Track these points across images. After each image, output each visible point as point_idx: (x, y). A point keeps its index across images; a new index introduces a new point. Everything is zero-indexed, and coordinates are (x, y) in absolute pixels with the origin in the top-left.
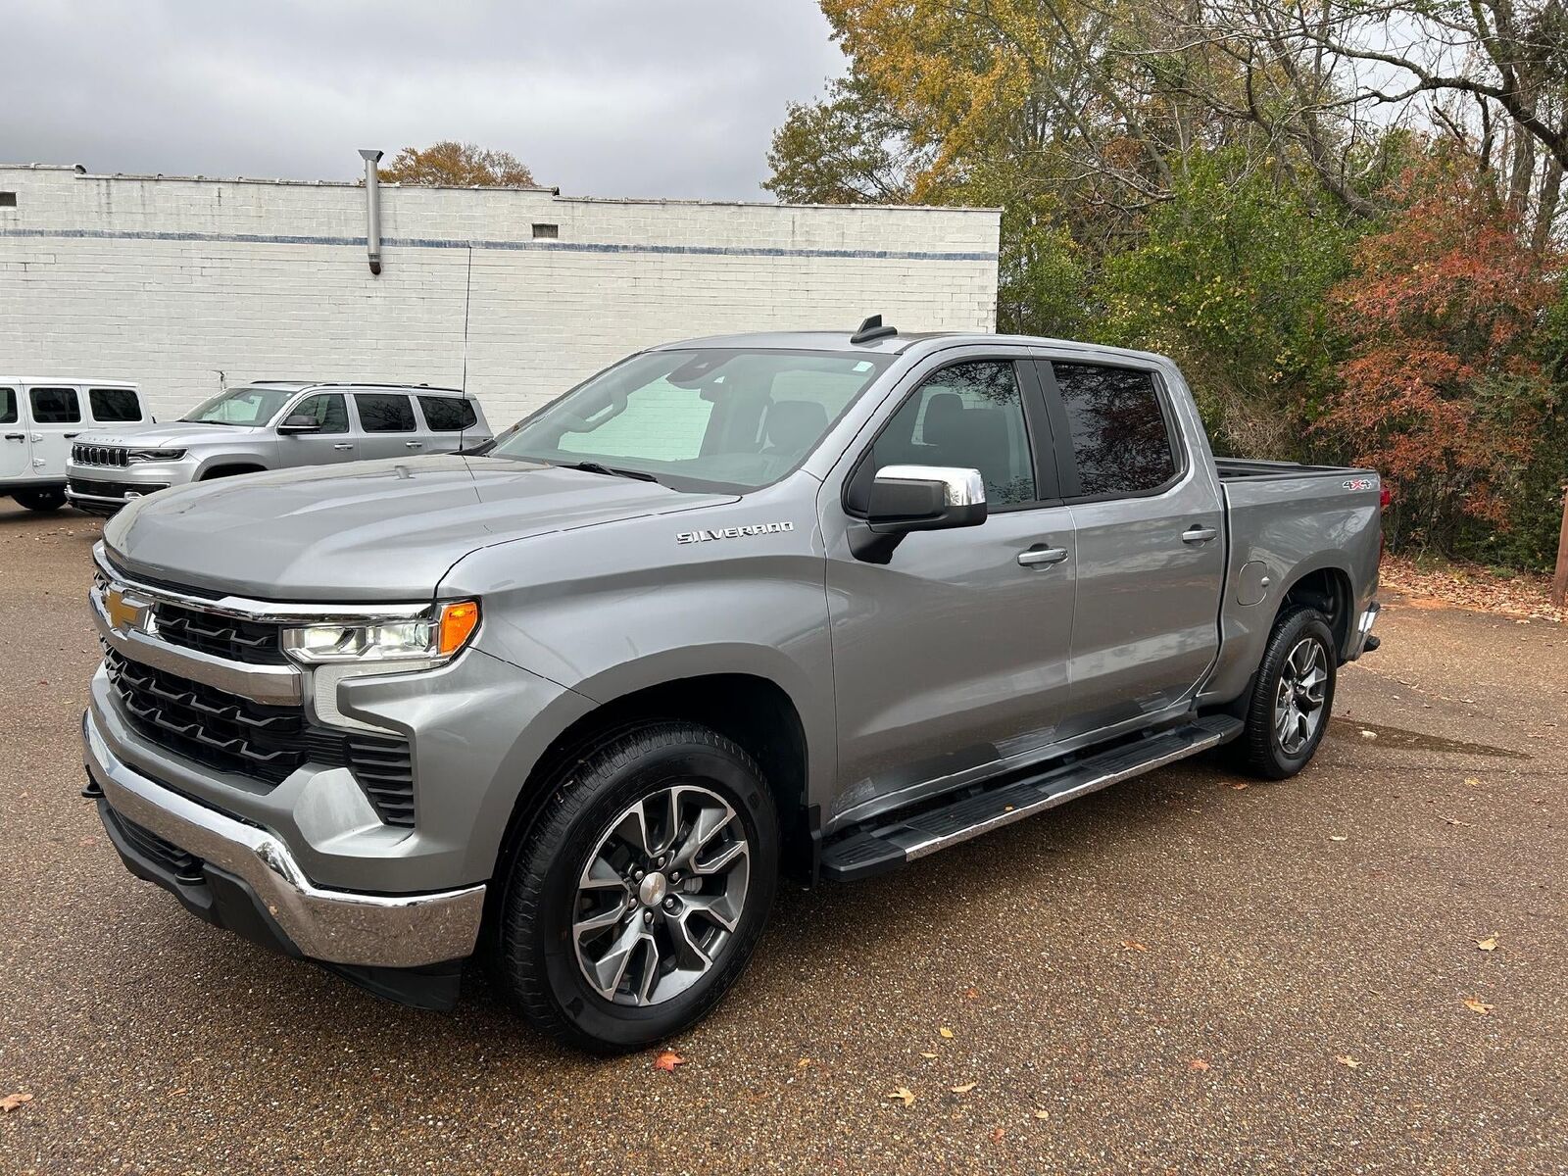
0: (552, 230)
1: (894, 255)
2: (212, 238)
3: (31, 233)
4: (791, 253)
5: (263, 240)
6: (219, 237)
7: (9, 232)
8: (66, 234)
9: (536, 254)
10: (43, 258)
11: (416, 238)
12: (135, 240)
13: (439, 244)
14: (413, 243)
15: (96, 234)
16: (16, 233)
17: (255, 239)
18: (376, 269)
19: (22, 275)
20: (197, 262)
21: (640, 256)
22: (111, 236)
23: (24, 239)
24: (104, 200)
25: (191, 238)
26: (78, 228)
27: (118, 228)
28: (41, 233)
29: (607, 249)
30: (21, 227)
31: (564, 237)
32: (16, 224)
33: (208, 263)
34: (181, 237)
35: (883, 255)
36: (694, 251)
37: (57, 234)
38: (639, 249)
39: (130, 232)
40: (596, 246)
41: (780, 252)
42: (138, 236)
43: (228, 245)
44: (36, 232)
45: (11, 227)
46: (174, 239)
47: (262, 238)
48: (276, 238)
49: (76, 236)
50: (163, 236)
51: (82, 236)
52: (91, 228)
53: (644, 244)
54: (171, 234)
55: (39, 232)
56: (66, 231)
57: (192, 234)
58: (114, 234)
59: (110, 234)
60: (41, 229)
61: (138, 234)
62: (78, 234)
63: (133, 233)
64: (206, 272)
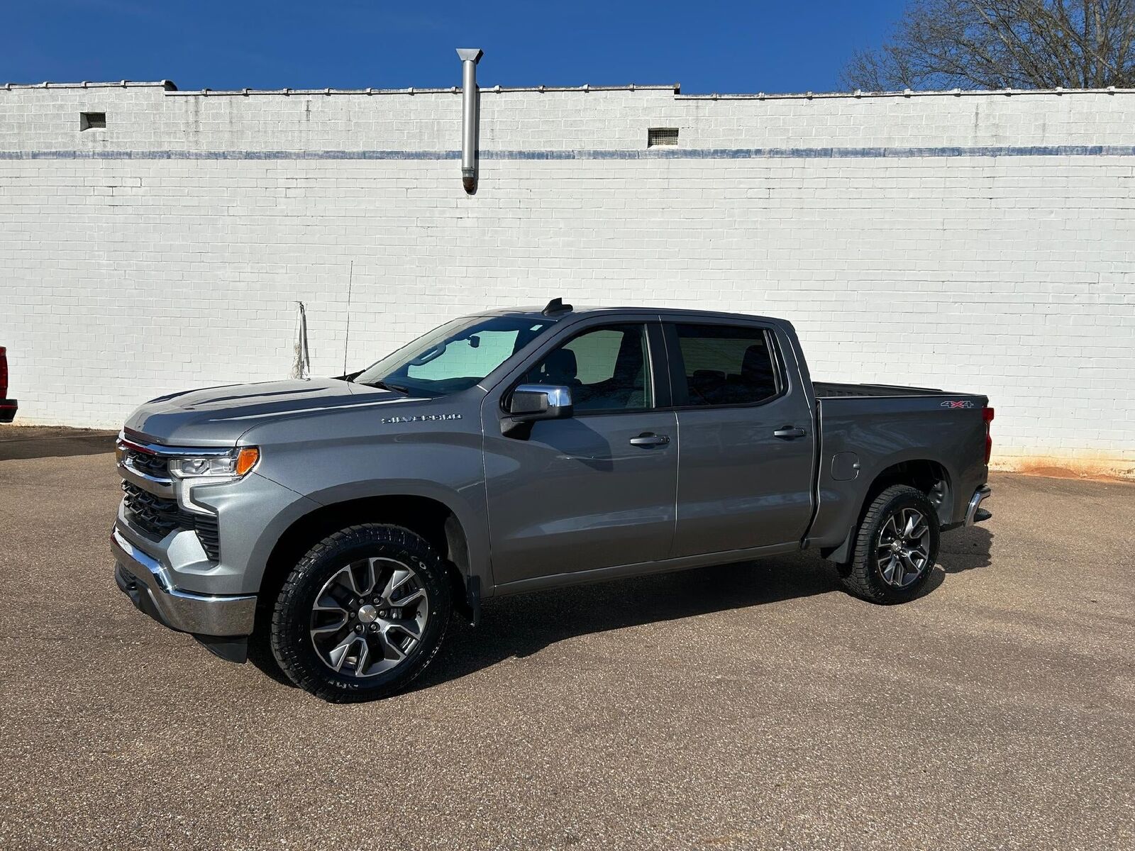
0: (673, 133)
1: (1112, 151)
2: (298, 156)
3: (119, 155)
4: (972, 152)
5: (350, 156)
6: (305, 155)
7: (98, 154)
8: (153, 155)
9: (651, 164)
10: (130, 182)
11: (515, 149)
12: (221, 161)
13: (541, 156)
14: (511, 155)
15: (184, 155)
16: (105, 155)
17: (343, 155)
18: (471, 186)
19: (108, 201)
20: (282, 182)
21: (777, 161)
22: (198, 156)
23: (113, 163)
24: (191, 119)
25: (277, 157)
26: (166, 148)
27: (204, 148)
28: (129, 155)
29: (736, 154)
30: (109, 149)
31: (684, 142)
32: (105, 146)
33: (293, 183)
34: (269, 156)
35: (1098, 151)
36: (845, 153)
37: (144, 156)
38: (774, 153)
39: (217, 151)
40: (723, 152)
41: (958, 152)
43: (314, 163)
44: (124, 154)
45: (99, 149)
46: (259, 158)
47: (350, 153)
48: (364, 153)
49: (163, 157)
50: (249, 156)
51: (169, 157)
52: (178, 148)
53: (783, 147)
54: (257, 153)
55: (127, 154)
56: (154, 152)
57: (278, 152)
58: (200, 155)
59: (196, 154)
60: (129, 150)
61: (224, 153)
62: (165, 156)
63: (219, 153)
64: (291, 193)
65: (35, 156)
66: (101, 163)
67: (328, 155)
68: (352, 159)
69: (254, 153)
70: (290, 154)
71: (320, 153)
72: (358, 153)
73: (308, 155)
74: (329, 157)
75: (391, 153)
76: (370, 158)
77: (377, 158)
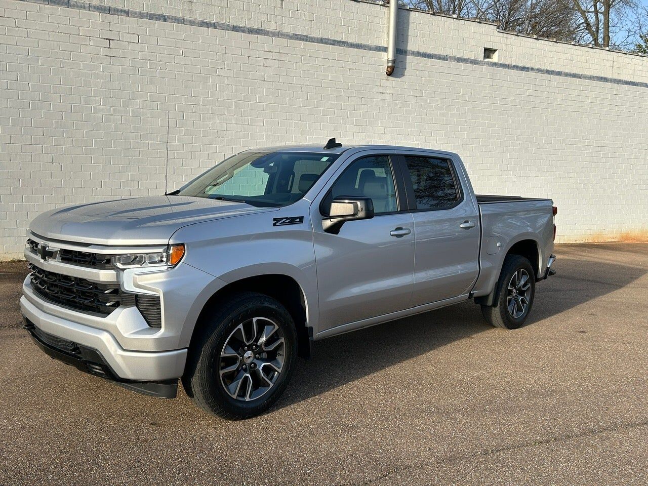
2: (274, 34)
3: (116, 11)
4: (611, 80)
5: (312, 40)
6: (279, 34)
7: (95, 7)
8: (151, 17)
9: (485, 68)
10: (128, 38)
11: (416, 50)
12: (212, 30)
14: (413, 54)
15: (178, 20)
16: (102, 9)
17: (306, 39)
18: (391, 71)
19: (106, 51)
20: (261, 53)
21: (539, 75)
22: (192, 23)
23: (110, 17)
25: (258, 33)
26: (162, 12)
27: (198, 18)
28: (127, 13)
29: (523, 68)
30: (106, 4)
31: (500, 58)
33: (269, 56)
34: (250, 31)
37: (141, 15)
38: (539, 70)
39: (208, 21)
40: (517, 67)
41: (606, 80)
42: (214, 26)
43: (284, 41)
44: (121, 11)
46: (243, 31)
47: (312, 38)
48: (322, 39)
49: (160, 19)
50: (235, 29)
51: (165, 20)
52: (172, 13)
53: (543, 67)
54: (242, 27)
55: (125, 11)
56: (151, 14)
57: (259, 30)
58: (194, 22)
59: (190, 21)
60: (126, 9)
61: (214, 24)
62: (162, 19)
63: (210, 23)
64: (268, 63)
66: (99, 16)
67: (296, 37)
68: (313, 42)
69: (239, 27)
70: (268, 32)
71: (291, 35)
72: (318, 39)
73: (282, 35)
74: (297, 39)
75: (340, 42)
76: (326, 43)
77: (331, 44)
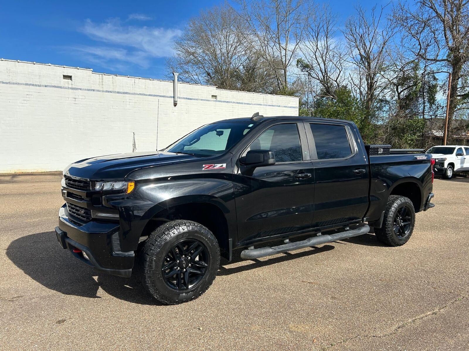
0: (216, 96)
1: (281, 106)
2: (132, 94)
3: (77, 89)
4: (263, 105)
5: (146, 95)
7: (70, 88)
8: (88, 90)
9: (212, 103)
10: (81, 97)
11: (185, 97)
12: (110, 93)
13: (190, 99)
14: (184, 98)
15: (98, 91)
16: (72, 88)
17: (145, 95)
18: (175, 105)
19: (74, 102)
20: (128, 100)
21: (234, 104)
22: (103, 91)
23: (75, 91)
24: (101, 81)
25: (126, 94)
26: (93, 88)
27: (105, 89)
28: (81, 89)
29: (227, 102)
30: (74, 87)
31: (218, 98)
32: (72, 86)
33: (131, 101)
34: (124, 93)
35: (279, 106)
36: (245, 104)
37: (85, 90)
38: (234, 102)
39: (109, 90)
40: (225, 101)
41: (261, 105)
42: (111, 92)
43: (137, 96)
44: (79, 89)
45: (70, 86)
46: (121, 93)
48: (150, 95)
49: (92, 91)
50: (118, 93)
51: (94, 91)
52: (97, 89)
53: (235, 101)
55: (80, 89)
57: (127, 92)
58: (104, 91)
59: (102, 91)
63: (109, 91)
64: (130, 103)
65: (46, 86)
66: (71, 91)
67: (140, 94)
70: (130, 93)
72: (148, 95)
73: (135, 94)
75: (156, 95)
77: (153, 96)
